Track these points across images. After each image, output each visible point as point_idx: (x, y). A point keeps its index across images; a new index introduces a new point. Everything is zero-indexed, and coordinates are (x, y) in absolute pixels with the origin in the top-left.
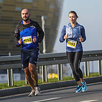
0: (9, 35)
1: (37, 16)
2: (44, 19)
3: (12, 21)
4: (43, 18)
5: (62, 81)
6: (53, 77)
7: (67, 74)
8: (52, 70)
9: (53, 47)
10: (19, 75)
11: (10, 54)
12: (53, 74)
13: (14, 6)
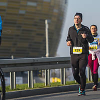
0: (12, 38)
1: (41, 20)
2: (48, 23)
3: (15, 24)
4: (46, 21)
5: (64, 85)
6: (56, 81)
7: (70, 79)
8: (55, 74)
9: (56, 51)
10: (21, 78)
11: (12, 57)
12: (56, 78)
13: (18, 9)
